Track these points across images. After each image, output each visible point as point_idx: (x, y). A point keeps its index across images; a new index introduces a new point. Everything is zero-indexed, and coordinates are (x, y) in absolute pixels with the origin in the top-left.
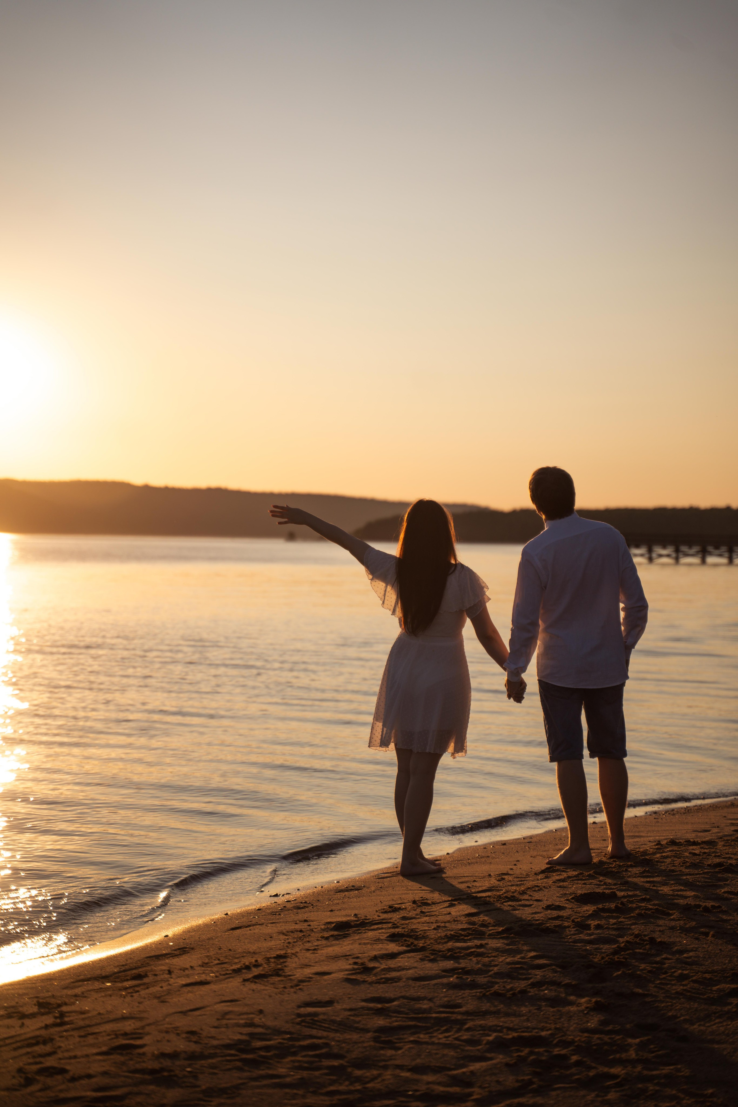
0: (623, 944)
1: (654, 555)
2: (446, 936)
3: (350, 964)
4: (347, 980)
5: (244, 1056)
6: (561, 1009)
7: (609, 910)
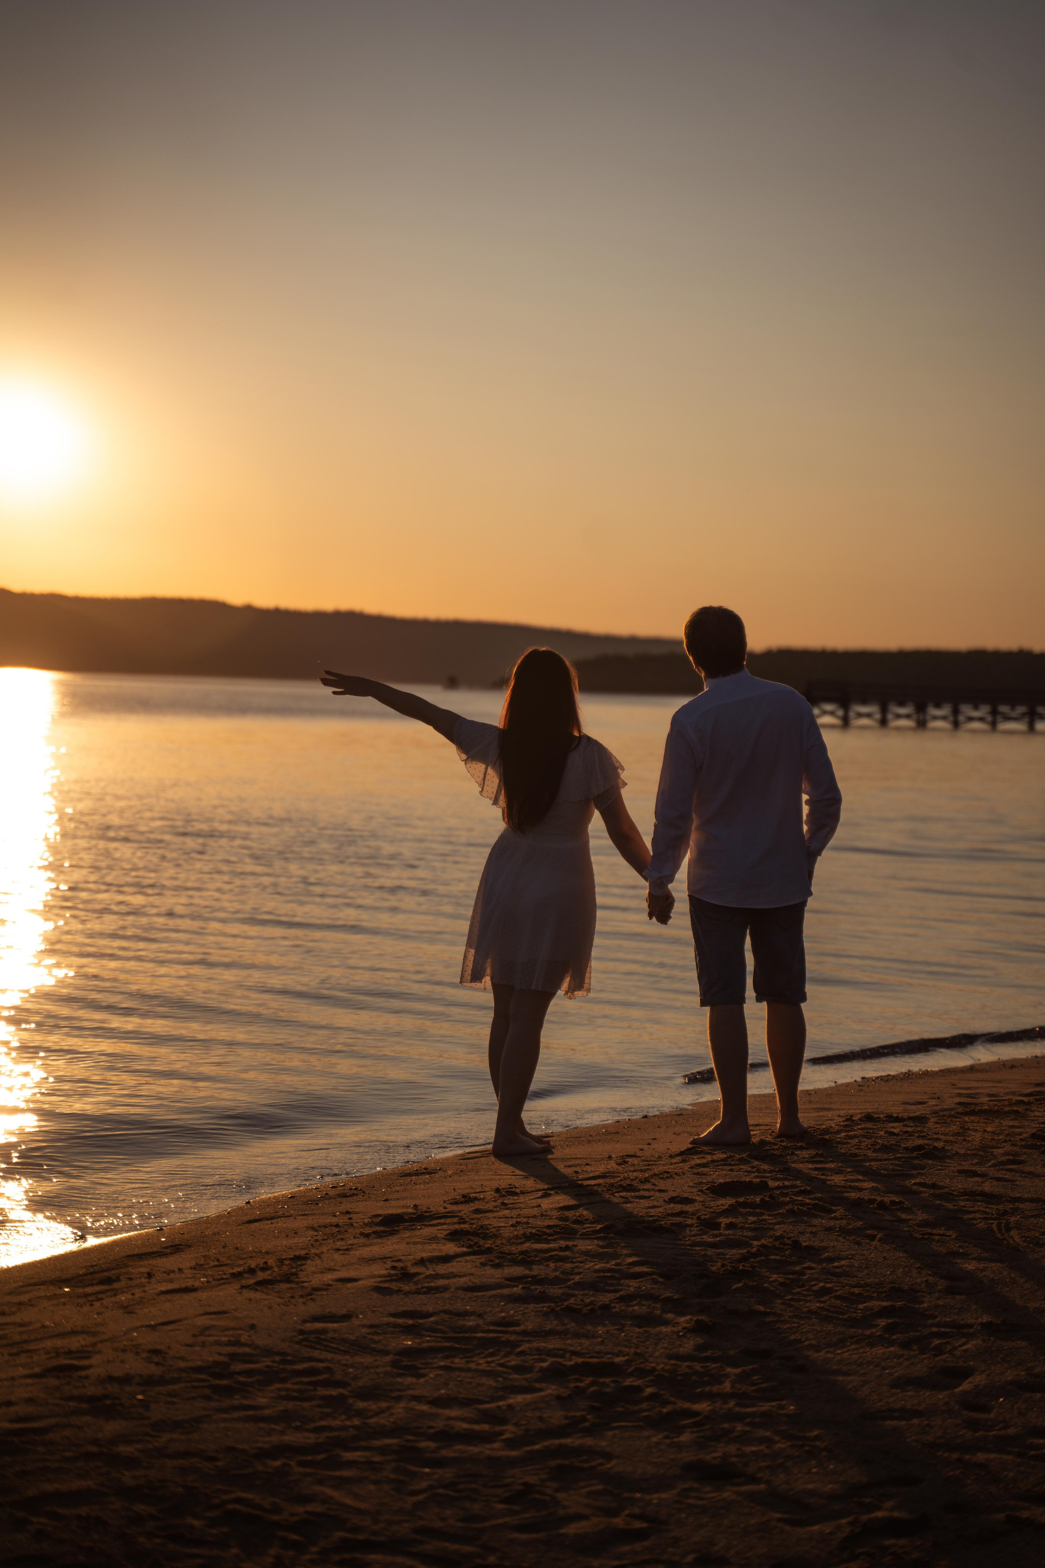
0: (755, 1249)
1: (961, 718)
2: (524, 1234)
3: (387, 1269)
4: (378, 1289)
5: (217, 1382)
6: (650, 1329)
7: (753, 1205)
